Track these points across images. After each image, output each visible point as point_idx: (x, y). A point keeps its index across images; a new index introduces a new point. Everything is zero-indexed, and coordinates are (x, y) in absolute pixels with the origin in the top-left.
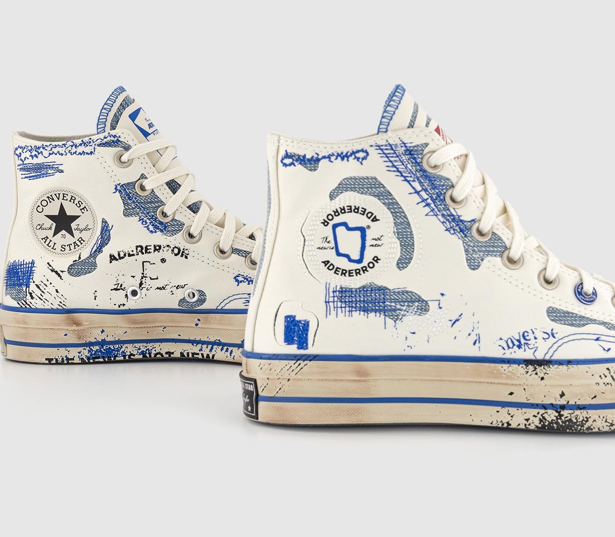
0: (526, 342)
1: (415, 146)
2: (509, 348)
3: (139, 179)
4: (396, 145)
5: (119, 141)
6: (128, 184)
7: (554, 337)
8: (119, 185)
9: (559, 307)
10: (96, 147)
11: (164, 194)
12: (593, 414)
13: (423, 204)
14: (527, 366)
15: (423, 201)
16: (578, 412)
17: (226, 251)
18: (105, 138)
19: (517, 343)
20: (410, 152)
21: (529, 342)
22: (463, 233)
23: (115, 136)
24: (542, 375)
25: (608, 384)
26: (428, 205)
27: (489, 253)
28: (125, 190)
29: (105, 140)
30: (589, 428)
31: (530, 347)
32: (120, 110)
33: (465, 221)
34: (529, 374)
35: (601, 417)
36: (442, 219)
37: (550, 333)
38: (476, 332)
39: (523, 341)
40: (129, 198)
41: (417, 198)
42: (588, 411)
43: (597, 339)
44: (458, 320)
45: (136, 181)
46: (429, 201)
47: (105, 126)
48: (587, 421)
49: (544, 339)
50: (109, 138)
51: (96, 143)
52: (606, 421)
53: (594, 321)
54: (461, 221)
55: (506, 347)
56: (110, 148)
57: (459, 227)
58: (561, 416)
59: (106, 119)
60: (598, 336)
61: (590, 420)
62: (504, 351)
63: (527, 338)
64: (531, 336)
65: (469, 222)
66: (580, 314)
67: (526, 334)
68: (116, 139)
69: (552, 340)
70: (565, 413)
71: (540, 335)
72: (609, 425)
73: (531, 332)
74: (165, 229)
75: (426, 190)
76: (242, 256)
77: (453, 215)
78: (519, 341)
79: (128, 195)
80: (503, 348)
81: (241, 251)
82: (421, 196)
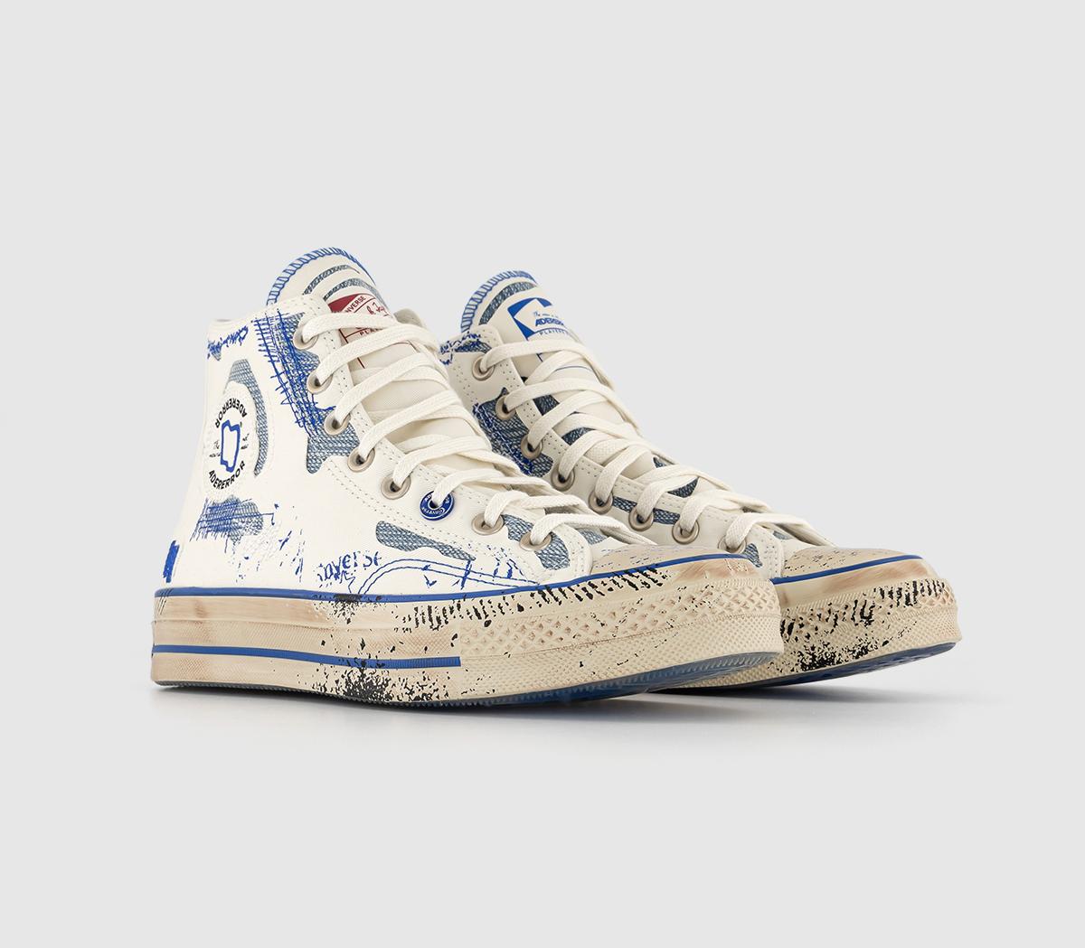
0: (345, 570)
1: (290, 318)
2: (327, 577)
3: (500, 396)
4: (272, 318)
5: (480, 343)
6: (487, 403)
7: (376, 564)
8: (477, 405)
9: (393, 523)
10: (454, 353)
11: (529, 415)
12: (394, 674)
13: (282, 389)
14: (337, 602)
15: (282, 386)
16: (379, 671)
17: (605, 500)
18: (463, 339)
19: (335, 571)
20: (283, 325)
21: (347, 570)
22: (314, 426)
23: (474, 336)
24: (348, 615)
25: (407, 629)
26: (286, 390)
27: (335, 451)
28: (483, 413)
29: (464, 342)
30: (388, 696)
31: (348, 576)
32: (497, 302)
33: (320, 410)
34: (337, 614)
35: (402, 680)
36: (295, 409)
37: (373, 558)
38: (299, 557)
39: (342, 569)
40: (488, 425)
41: (276, 382)
42: (389, 670)
43: (425, 568)
44: (286, 541)
45: (497, 399)
46: (288, 385)
47: (471, 323)
48: (387, 685)
49: (364, 566)
50: (468, 339)
51: (454, 347)
52: (405, 687)
53: (430, 543)
54: (317, 410)
55: (324, 578)
56: (469, 353)
57: (311, 416)
58: (363, 676)
59: (473, 313)
60: (429, 564)
61: (390, 684)
62: (322, 583)
63: (347, 564)
64: (351, 563)
65: (325, 410)
66: (416, 532)
67: (347, 559)
68: (475, 340)
69: (373, 568)
70: (368, 671)
71: (362, 560)
72: (409, 692)
73: (352, 556)
74: (531, 469)
75: (287, 372)
76: (626, 510)
77: (309, 403)
78: (338, 568)
79: (487, 420)
80: (321, 579)
81: (624, 501)
82: (280, 380)
